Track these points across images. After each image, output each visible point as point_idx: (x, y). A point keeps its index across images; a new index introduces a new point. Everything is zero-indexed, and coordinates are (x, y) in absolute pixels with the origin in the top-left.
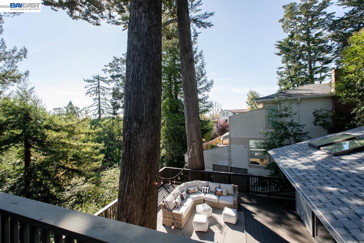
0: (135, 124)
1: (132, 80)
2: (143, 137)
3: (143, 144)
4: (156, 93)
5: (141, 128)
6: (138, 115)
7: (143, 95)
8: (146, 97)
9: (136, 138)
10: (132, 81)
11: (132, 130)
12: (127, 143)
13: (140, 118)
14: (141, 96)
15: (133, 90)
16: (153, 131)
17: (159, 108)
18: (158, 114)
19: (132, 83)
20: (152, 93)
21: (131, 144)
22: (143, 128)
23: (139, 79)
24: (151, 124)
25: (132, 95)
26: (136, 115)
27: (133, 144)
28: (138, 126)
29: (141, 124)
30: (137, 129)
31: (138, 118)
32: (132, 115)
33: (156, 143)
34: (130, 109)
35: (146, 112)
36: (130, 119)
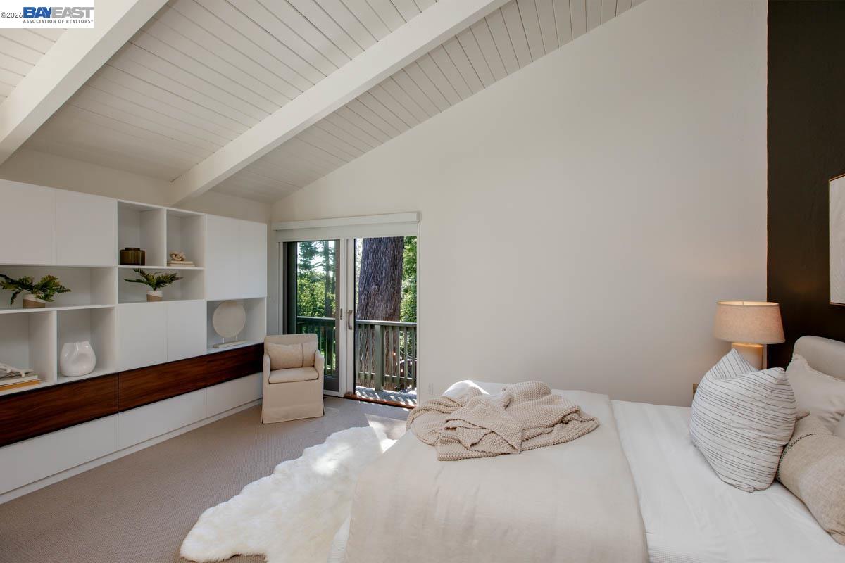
0: (374, 287)
2: (382, 301)
3: (381, 308)
5: (380, 290)
6: (377, 277)
7: (383, 254)
8: (385, 256)
9: (374, 301)
10: (370, 246)
11: (370, 293)
12: (362, 312)
13: (379, 279)
14: (380, 256)
15: (372, 248)
16: (392, 295)
18: (398, 275)
24: (391, 286)
25: (370, 253)
26: (374, 276)
28: (376, 288)
29: (380, 286)
30: (375, 292)
31: (377, 280)
32: (370, 276)
33: (395, 308)
35: (385, 273)
36: (367, 280)
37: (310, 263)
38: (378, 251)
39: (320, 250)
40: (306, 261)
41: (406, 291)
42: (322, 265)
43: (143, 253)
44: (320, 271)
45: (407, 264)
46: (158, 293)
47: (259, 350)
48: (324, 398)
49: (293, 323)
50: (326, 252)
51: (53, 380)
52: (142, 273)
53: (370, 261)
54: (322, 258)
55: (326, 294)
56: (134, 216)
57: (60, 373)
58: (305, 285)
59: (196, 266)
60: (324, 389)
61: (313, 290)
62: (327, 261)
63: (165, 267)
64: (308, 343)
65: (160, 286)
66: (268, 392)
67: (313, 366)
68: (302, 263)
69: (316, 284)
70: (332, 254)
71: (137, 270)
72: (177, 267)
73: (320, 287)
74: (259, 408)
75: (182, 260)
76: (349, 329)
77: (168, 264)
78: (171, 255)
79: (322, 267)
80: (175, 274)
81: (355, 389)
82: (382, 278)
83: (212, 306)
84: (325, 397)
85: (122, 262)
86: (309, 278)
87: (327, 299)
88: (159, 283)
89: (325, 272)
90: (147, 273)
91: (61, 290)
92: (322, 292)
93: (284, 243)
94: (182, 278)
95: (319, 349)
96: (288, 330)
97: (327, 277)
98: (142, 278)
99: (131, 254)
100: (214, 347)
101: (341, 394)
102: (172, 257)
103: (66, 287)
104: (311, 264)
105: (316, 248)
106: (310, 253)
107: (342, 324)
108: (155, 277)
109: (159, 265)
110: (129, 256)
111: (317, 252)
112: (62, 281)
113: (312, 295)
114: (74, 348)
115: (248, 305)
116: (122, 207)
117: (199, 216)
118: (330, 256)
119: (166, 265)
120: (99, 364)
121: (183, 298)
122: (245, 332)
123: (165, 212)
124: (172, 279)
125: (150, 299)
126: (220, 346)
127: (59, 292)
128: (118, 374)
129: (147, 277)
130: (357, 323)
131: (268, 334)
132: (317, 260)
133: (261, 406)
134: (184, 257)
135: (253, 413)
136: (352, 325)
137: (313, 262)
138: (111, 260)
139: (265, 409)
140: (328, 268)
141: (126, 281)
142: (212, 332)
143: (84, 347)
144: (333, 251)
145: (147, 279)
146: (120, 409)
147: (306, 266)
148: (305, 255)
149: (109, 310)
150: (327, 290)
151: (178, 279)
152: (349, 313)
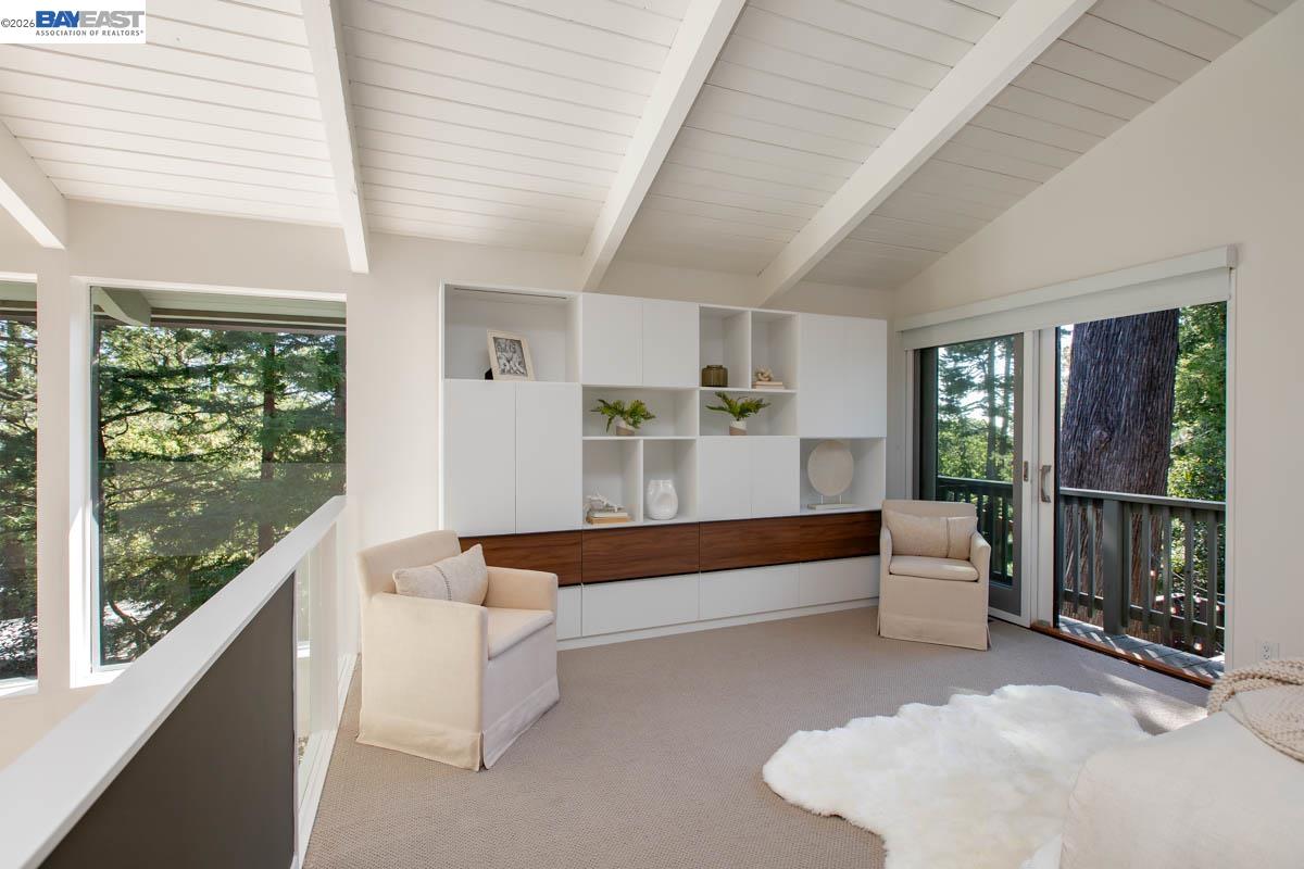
0: (1098, 432)
1: (1093, 334)
2: (1118, 461)
3: (1117, 476)
4: (1158, 360)
5: (1114, 440)
6: (1106, 412)
7: (1122, 367)
8: (1128, 370)
9: (1099, 462)
10: (1091, 338)
11: (1088, 444)
12: (1072, 473)
13: (1110, 418)
14: (1115, 371)
15: (1094, 357)
16: (1146, 450)
17: (1168, 396)
18: (1162, 409)
19: (1090, 343)
20: (1149, 360)
21: (1085, 474)
22: (1117, 442)
23: (1112, 331)
24: (1143, 432)
25: (1089, 367)
26: (1099, 412)
27: (1089, 473)
28: (1105, 435)
29: (1113, 432)
30: (1101, 442)
31: (1107, 419)
32: (1089, 411)
33: (1154, 477)
34: (1084, 398)
35: (1128, 405)
36: (1082, 419)
37: (958, 403)
38: (1108, 361)
39: (977, 380)
40: (951, 401)
41: (1181, 452)
42: (982, 407)
43: (725, 370)
44: (977, 417)
45: (1184, 397)
46: (740, 425)
47: (874, 519)
48: (989, 621)
49: (929, 485)
50: (989, 384)
51: (640, 521)
52: (723, 396)
53: (1089, 383)
54: (983, 395)
55: (989, 454)
56: (717, 324)
57: (647, 515)
58: (950, 441)
59: (787, 388)
60: (990, 605)
61: (964, 449)
62: (991, 399)
63: (750, 389)
64: (960, 518)
65: (743, 416)
66: (888, 586)
67: (968, 560)
68: (944, 403)
69: (969, 438)
70: (1001, 386)
71: (719, 394)
72: (764, 389)
73: (977, 446)
74: (874, 611)
75: (769, 380)
76: (1044, 500)
77: (753, 386)
78: (757, 375)
79: (981, 410)
80: (761, 400)
81: (1056, 620)
82: (1119, 414)
83: (808, 447)
84: (991, 619)
85: (704, 384)
86: (958, 428)
87: (990, 463)
88: (742, 412)
89: (987, 419)
90: (729, 397)
91: (648, 417)
92: (981, 453)
93: (915, 351)
94: (769, 404)
95: (979, 531)
96: (921, 493)
97: (991, 427)
98: (725, 405)
99: (713, 373)
100: (809, 507)
101: (1025, 619)
102: (758, 376)
103: (652, 413)
104: (961, 406)
105: (969, 377)
106: (960, 384)
107: (1028, 490)
108: (739, 403)
109: (743, 386)
110: (713, 376)
111: (972, 385)
112: (649, 408)
113: (963, 457)
114: (658, 485)
115: (857, 448)
116: (705, 314)
117: (790, 316)
118: (997, 390)
119: (750, 386)
120: (680, 511)
121: (771, 433)
122: (852, 490)
123: (750, 314)
124: (757, 406)
125: (733, 432)
126: (817, 507)
127: (645, 418)
128: (699, 524)
129: (729, 403)
130: (1061, 493)
131: (888, 497)
132: (972, 398)
133: (876, 608)
134: (772, 376)
135: (864, 616)
136: (1051, 493)
137: (964, 402)
138: (693, 380)
139: (883, 614)
140: (993, 412)
141: (708, 408)
142: (807, 486)
143: (666, 486)
144: (1002, 381)
145: (730, 405)
146: (701, 569)
147: (952, 409)
148: (949, 391)
149: (692, 441)
150: (991, 448)
151: (764, 406)
152: (1045, 470)
